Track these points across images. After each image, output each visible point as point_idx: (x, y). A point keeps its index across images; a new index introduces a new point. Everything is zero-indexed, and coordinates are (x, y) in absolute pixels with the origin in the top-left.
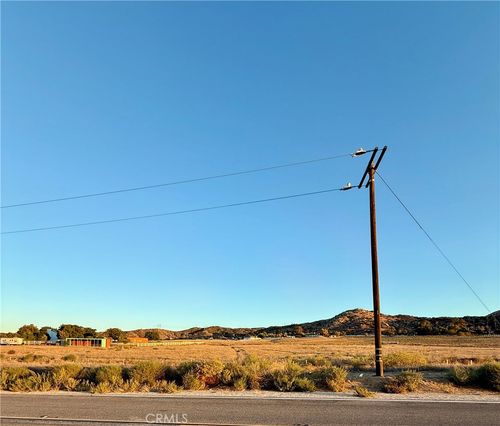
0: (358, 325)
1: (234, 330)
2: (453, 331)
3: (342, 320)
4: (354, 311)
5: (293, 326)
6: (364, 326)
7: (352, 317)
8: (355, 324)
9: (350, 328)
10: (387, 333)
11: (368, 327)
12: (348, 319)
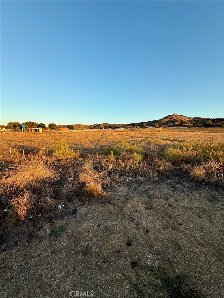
0: (174, 122)
1: (114, 125)
3: (166, 120)
4: (172, 115)
5: (142, 123)
6: (177, 123)
7: (171, 119)
8: (172, 122)
9: (170, 124)
10: (188, 126)
11: (179, 123)
12: (169, 119)
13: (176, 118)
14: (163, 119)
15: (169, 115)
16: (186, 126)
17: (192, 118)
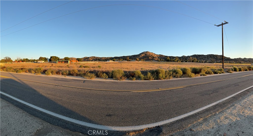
0: (148, 57)
1: (101, 58)
2: (176, 61)
3: (143, 55)
4: (147, 52)
5: (124, 57)
6: (150, 58)
7: (146, 54)
8: (147, 57)
9: (145, 58)
10: (158, 61)
11: (151, 58)
12: (144, 55)
13: (149, 54)
14: (141, 54)
15: (144, 52)
16: (156, 60)
17: (158, 55)
